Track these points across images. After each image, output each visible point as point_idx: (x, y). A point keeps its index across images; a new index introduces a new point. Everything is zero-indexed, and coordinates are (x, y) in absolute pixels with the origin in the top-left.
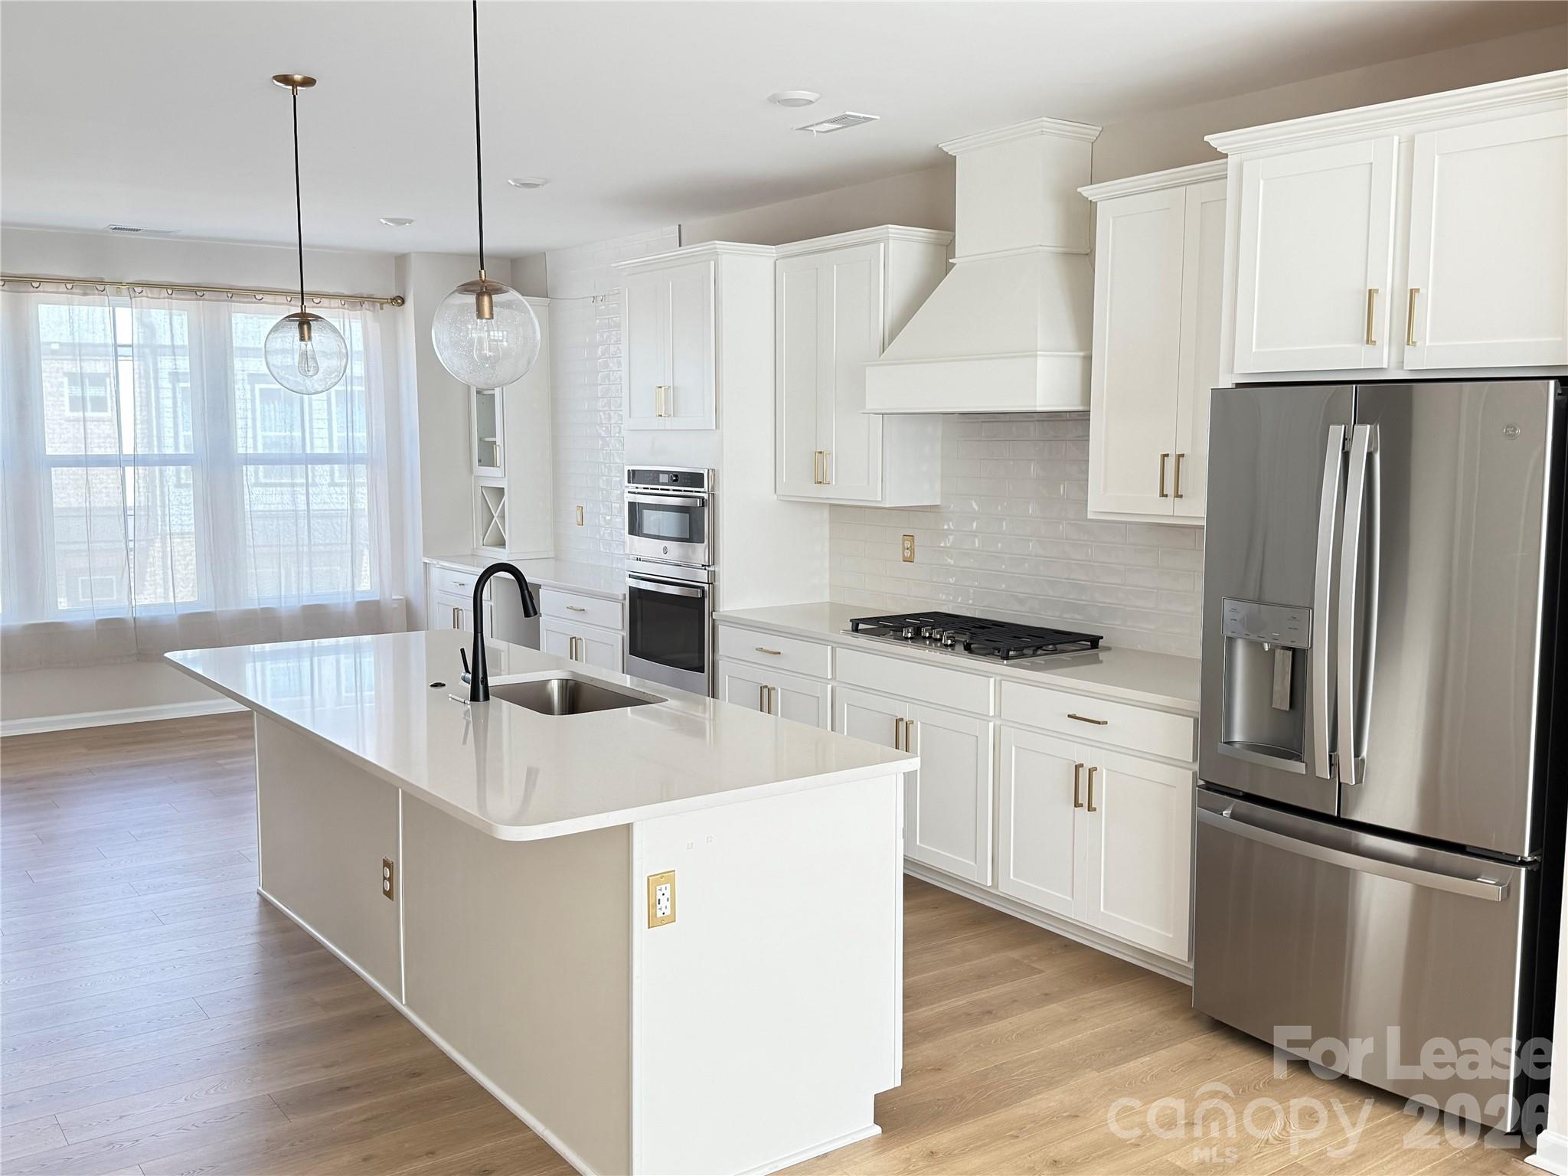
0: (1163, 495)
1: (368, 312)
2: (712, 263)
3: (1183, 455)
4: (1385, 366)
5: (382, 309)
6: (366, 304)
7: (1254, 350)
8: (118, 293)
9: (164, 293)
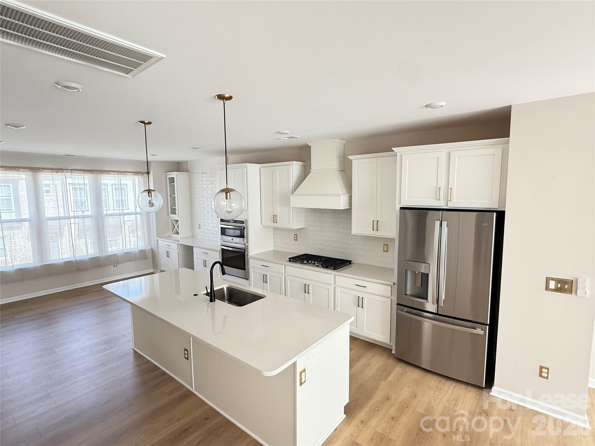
0: (373, 230)
1: (140, 176)
2: (245, 169)
3: (378, 221)
4: (442, 205)
5: (143, 175)
6: (139, 174)
7: (406, 199)
8: (67, 172)
9: (81, 172)
